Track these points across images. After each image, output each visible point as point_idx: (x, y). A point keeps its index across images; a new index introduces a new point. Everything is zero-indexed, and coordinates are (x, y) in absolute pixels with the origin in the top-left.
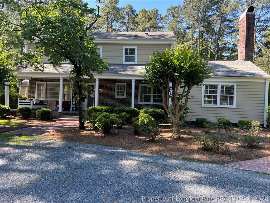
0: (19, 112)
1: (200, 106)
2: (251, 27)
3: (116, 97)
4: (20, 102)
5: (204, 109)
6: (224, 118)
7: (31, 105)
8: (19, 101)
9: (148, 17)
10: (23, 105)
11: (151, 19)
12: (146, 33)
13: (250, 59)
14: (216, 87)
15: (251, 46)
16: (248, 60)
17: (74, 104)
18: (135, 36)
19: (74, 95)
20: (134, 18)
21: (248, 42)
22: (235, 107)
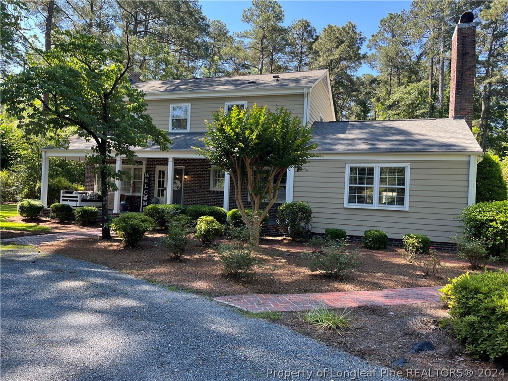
0: (54, 211)
1: (340, 206)
2: (468, 53)
3: (211, 189)
4: (63, 197)
5: (348, 212)
6: (374, 228)
7: (77, 201)
8: (62, 195)
9: (336, 40)
10: (67, 200)
11: (343, 42)
12: (274, 75)
13: (467, 115)
14: (371, 171)
15: (468, 90)
16: (461, 118)
17: (145, 201)
18: (249, 83)
19: (145, 185)
20: (312, 44)
21: (462, 83)
22: (407, 209)
